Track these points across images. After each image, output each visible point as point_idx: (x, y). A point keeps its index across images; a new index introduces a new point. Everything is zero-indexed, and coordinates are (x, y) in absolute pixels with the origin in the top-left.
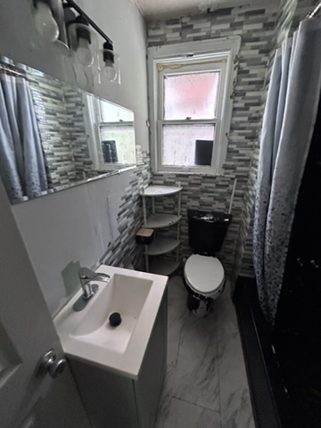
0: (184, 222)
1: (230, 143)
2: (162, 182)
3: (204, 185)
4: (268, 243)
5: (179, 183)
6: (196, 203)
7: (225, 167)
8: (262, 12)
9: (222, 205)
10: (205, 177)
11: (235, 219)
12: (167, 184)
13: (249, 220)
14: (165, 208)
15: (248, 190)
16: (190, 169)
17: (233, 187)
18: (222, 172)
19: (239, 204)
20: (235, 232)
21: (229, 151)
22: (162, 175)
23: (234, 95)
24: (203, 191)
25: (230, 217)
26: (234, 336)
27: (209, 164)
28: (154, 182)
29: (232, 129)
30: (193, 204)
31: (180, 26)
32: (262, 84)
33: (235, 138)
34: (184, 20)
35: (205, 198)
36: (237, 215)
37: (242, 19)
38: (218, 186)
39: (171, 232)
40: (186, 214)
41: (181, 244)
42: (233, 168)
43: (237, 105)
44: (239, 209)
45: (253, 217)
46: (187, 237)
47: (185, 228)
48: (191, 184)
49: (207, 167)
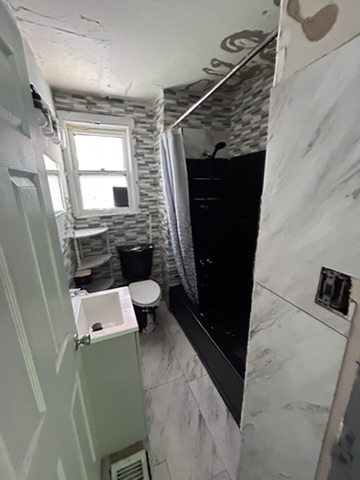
0: (114, 259)
1: (141, 188)
2: (87, 225)
3: (126, 223)
4: (182, 250)
5: (105, 224)
6: (122, 240)
7: (141, 207)
8: (143, 108)
9: (144, 237)
10: (127, 216)
11: (156, 246)
12: (91, 227)
13: (167, 242)
14: (93, 250)
15: (160, 222)
16: (112, 211)
17: (149, 221)
18: (140, 211)
19: (157, 234)
20: (158, 257)
21: (141, 194)
22: (85, 219)
23: (137, 155)
24: (127, 228)
25: (152, 245)
26: (178, 332)
27: (127, 205)
28: (78, 226)
29: (140, 178)
30: (120, 241)
31: (84, 101)
32: (153, 150)
33: (143, 185)
34: (89, 98)
35: (129, 234)
36: (157, 243)
37: (132, 108)
38: (138, 222)
39: (103, 272)
40: (115, 251)
41: (115, 281)
42: (147, 207)
43: (140, 162)
44: (157, 238)
45: (170, 238)
46: (120, 273)
47: (117, 265)
48: (115, 224)
49: (126, 208)
